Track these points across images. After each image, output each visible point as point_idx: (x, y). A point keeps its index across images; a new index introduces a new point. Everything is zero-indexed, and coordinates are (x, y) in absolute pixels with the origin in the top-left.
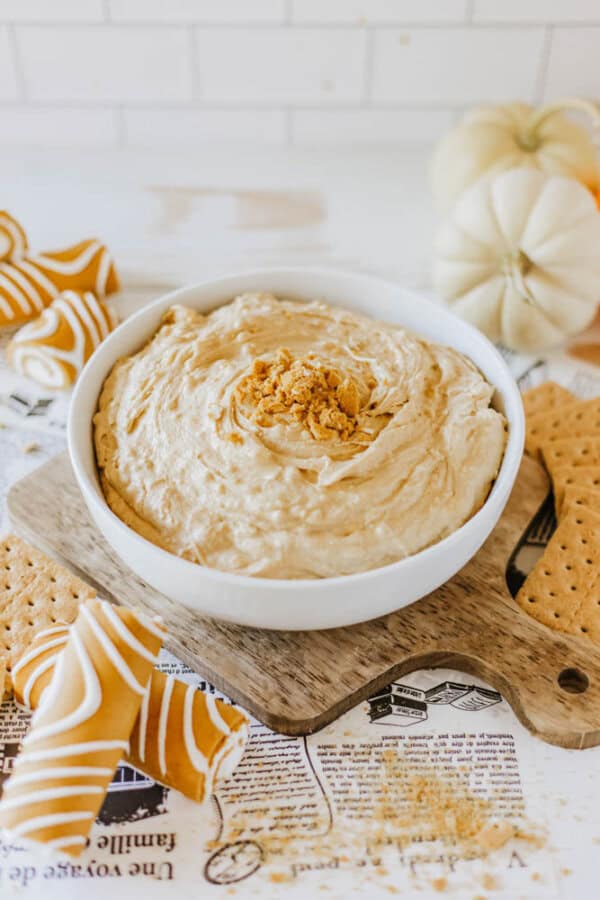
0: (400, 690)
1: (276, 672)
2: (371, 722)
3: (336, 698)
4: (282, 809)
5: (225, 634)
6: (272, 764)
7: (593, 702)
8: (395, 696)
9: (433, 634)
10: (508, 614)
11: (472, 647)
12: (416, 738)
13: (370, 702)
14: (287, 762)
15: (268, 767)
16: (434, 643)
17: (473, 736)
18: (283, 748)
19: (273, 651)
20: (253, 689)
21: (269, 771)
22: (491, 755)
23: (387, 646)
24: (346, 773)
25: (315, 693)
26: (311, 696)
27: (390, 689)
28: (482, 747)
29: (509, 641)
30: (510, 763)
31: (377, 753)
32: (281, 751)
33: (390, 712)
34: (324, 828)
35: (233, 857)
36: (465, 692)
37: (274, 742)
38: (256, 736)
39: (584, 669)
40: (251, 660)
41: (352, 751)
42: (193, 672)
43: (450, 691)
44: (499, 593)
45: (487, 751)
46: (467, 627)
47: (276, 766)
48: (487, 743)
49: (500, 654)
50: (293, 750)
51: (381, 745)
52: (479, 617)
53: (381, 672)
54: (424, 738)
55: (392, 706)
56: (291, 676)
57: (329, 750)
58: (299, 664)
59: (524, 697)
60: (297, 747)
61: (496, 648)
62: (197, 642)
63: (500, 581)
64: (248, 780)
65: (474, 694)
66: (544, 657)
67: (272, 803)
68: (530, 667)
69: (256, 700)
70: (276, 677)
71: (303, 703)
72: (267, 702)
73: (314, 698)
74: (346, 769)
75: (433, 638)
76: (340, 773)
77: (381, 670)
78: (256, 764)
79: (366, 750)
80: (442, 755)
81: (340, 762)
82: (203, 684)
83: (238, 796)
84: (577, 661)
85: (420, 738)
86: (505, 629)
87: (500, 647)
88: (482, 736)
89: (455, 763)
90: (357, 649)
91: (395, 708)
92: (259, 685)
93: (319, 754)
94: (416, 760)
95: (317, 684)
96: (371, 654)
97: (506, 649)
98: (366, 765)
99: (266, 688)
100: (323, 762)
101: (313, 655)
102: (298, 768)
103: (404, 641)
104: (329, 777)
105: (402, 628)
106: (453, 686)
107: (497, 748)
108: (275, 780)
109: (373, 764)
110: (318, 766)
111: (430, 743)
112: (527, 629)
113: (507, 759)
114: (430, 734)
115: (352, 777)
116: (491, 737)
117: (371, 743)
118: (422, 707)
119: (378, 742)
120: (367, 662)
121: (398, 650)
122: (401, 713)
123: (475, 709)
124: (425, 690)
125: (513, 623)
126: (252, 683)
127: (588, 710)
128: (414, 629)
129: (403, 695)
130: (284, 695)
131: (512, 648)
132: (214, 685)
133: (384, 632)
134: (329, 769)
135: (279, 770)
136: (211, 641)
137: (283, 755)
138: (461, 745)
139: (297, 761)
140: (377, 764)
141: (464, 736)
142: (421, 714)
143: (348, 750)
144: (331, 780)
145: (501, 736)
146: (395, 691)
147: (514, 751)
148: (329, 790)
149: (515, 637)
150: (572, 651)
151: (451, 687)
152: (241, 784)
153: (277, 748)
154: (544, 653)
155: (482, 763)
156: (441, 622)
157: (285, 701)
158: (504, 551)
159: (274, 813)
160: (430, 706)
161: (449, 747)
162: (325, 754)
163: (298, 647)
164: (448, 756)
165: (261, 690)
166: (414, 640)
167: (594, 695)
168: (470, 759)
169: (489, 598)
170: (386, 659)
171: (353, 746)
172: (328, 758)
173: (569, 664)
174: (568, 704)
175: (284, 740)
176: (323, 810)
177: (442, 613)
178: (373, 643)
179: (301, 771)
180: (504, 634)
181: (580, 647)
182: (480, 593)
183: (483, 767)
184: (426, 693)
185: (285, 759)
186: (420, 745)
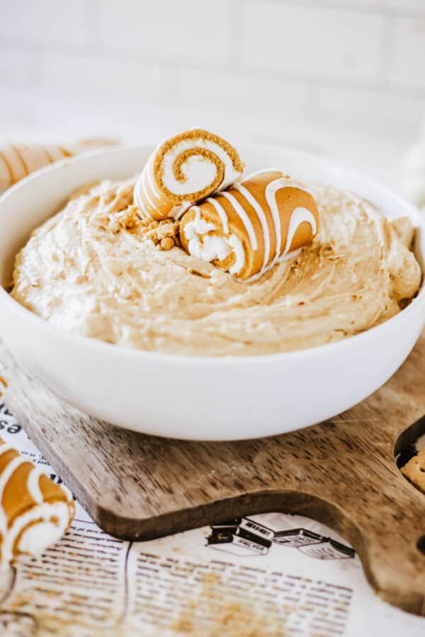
0: (249, 525)
1: (122, 472)
2: (206, 546)
3: (171, 507)
5: (88, 432)
6: (86, 557)
8: (241, 529)
9: (298, 476)
10: (386, 475)
11: (336, 495)
12: (247, 569)
13: (213, 529)
15: (81, 558)
16: (297, 483)
17: (309, 581)
18: (104, 546)
19: (127, 455)
20: (92, 482)
21: (80, 562)
22: (322, 602)
23: (245, 476)
24: (157, 582)
25: (152, 498)
26: (148, 500)
27: (240, 522)
28: (314, 592)
29: (377, 498)
30: (341, 613)
31: (199, 573)
33: (230, 540)
34: (111, 622)
36: (316, 541)
37: (97, 539)
38: (82, 530)
40: (102, 458)
41: (174, 565)
42: (49, 464)
43: (302, 537)
44: (383, 456)
45: (319, 597)
46: (336, 477)
47: (89, 560)
48: (322, 591)
49: (363, 507)
50: (115, 551)
52: (352, 471)
53: (230, 497)
54: (256, 570)
55: (234, 536)
56: (135, 480)
57: (150, 559)
58: (147, 472)
59: (373, 549)
60: (118, 549)
61: (361, 501)
62: (57, 433)
63: (389, 447)
64: (55, 564)
65: (327, 546)
67: (67, 589)
68: (391, 525)
69: (90, 492)
70: (120, 478)
71: (136, 503)
72: (99, 494)
73: (150, 502)
74: (159, 579)
75: (297, 479)
76: (152, 580)
78: (70, 553)
80: (269, 589)
81: (156, 571)
85: (251, 569)
86: (377, 486)
87: (365, 500)
88: (319, 583)
89: (279, 600)
90: (213, 472)
92: (99, 479)
93: (138, 560)
94: (238, 588)
95: (159, 493)
96: (226, 479)
97: (371, 503)
98: (183, 580)
99: (105, 483)
100: (139, 567)
101: (166, 467)
102: (111, 566)
103: (264, 475)
104: (139, 581)
105: (268, 465)
106: (307, 533)
107: (331, 597)
108: (82, 571)
109: (191, 580)
110: (133, 569)
111: (260, 578)
112: (400, 492)
113: (339, 609)
114: (263, 568)
115: (162, 587)
116: (328, 585)
117: (197, 562)
118: (267, 544)
119: (203, 563)
120: (219, 484)
121: (256, 481)
122: (241, 544)
123: (322, 558)
124: (276, 531)
125: (387, 484)
126: (93, 477)
128: (280, 467)
129: (251, 530)
130: (120, 494)
131: (378, 504)
132: (62, 478)
133: (249, 464)
134: (142, 574)
135: (91, 563)
136: (71, 435)
137: (102, 552)
138: (292, 585)
139: (112, 560)
140: (194, 582)
141: (299, 578)
142: (262, 549)
143: (169, 563)
145: (340, 588)
146: (243, 525)
147: (348, 604)
148: (132, 592)
149: (385, 496)
151: (305, 534)
153: (98, 545)
154: (411, 515)
155: (310, 606)
156: (311, 467)
157: (118, 498)
158: (402, 423)
159: (67, 598)
160: (274, 545)
161: (279, 585)
162: (145, 561)
163: (155, 457)
164: (274, 592)
165: (99, 484)
166: (276, 477)
168: (298, 600)
169: (370, 458)
170: (240, 487)
171: (177, 561)
172: (147, 565)
174: (420, 565)
175: (108, 540)
176: (117, 608)
177: (315, 460)
178: (233, 470)
179: (113, 570)
180: (374, 491)
182: (362, 452)
183: (308, 610)
184: (275, 533)
185: (102, 555)
186: (249, 576)
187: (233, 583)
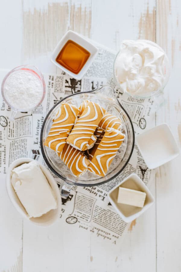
4: (13, 131)
35: (4, 121)
51: (26, 151)
79: (25, 148)
83: (17, 123)
91: (34, 155)
144: (19, 141)
152: (20, 124)
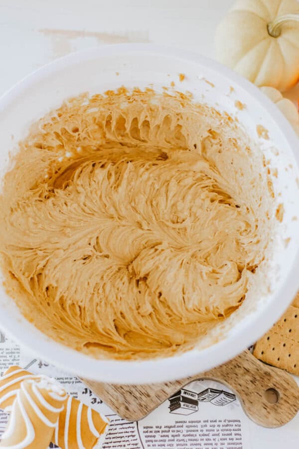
0: (185, 393)
1: (123, 389)
2: (170, 413)
3: (153, 406)
6: (121, 437)
7: (281, 408)
8: (182, 397)
11: (223, 375)
12: (192, 422)
13: (170, 400)
14: (129, 436)
15: (119, 440)
17: (220, 421)
18: (126, 428)
20: (111, 401)
21: (120, 442)
22: (228, 432)
24: (157, 443)
25: (142, 403)
26: (140, 405)
27: (180, 393)
28: (224, 428)
29: (241, 371)
30: (238, 437)
31: (173, 431)
32: (125, 430)
33: (180, 406)
36: (217, 394)
37: (122, 424)
38: (113, 421)
39: (278, 388)
41: (160, 430)
43: (210, 393)
45: (227, 430)
47: (123, 439)
48: (227, 426)
49: (237, 379)
50: (131, 430)
54: (196, 422)
55: (181, 403)
56: (130, 393)
57: (149, 430)
59: (247, 406)
60: (133, 428)
61: (234, 375)
64: (109, 447)
65: (222, 395)
66: (259, 381)
68: (251, 387)
70: (122, 394)
71: (136, 409)
72: (118, 409)
73: (142, 406)
74: (157, 441)
76: (154, 443)
77: (176, 389)
78: (113, 438)
80: (205, 432)
81: (154, 436)
82: (86, 389)
84: (275, 383)
85: (194, 422)
86: (240, 363)
87: (237, 375)
88: (225, 421)
89: (211, 437)
92: (114, 398)
93: (144, 432)
94: (192, 435)
95: (143, 397)
97: (239, 376)
98: (167, 438)
99: (117, 400)
100: (146, 437)
102: (134, 440)
104: (148, 446)
106: (214, 391)
107: (232, 428)
109: (171, 438)
110: (144, 439)
111: (199, 425)
112: (250, 363)
113: (235, 435)
114: (199, 419)
115: (160, 445)
116: (229, 421)
117: (169, 425)
118: (195, 403)
119: (173, 425)
120: (169, 384)
122: (185, 407)
123: (222, 405)
124: (198, 393)
125: (244, 359)
126: (111, 398)
127: (278, 413)
129: (187, 396)
130: (127, 405)
131: (243, 375)
132: (92, 391)
134: (149, 441)
135: (124, 441)
137: (126, 432)
138: (214, 426)
139: (133, 436)
140: (173, 438)
141: (215, 421)
142: (195, 407)
143: (158, 429)
145: (236, 421)
146: (182, 394)
147: (240, 430)
149: (245, 368)
150: (273, 377)
151: (211, 391)
153: (123, 428)
154: (259, 378)
155: (224, 437)
157: (127, 409)
160: (200, 403)
161: (208, 428)
162: (147, 432)
164: (208, 433)
165: (115, 402)
167: (282, 404)
168: (219, 435)
170: (178, 382)
171: (161, 427)
172: (149, 434)
173: (271, 385)
174: (268, 410)
175: (127, 424)
179: (135, 442)
180: (239, 367)
181: (278, 375)
183: (224, 439)
184: (198, 395)
185: (127, 434)
186: (194, 426)
187: (189, 433)
